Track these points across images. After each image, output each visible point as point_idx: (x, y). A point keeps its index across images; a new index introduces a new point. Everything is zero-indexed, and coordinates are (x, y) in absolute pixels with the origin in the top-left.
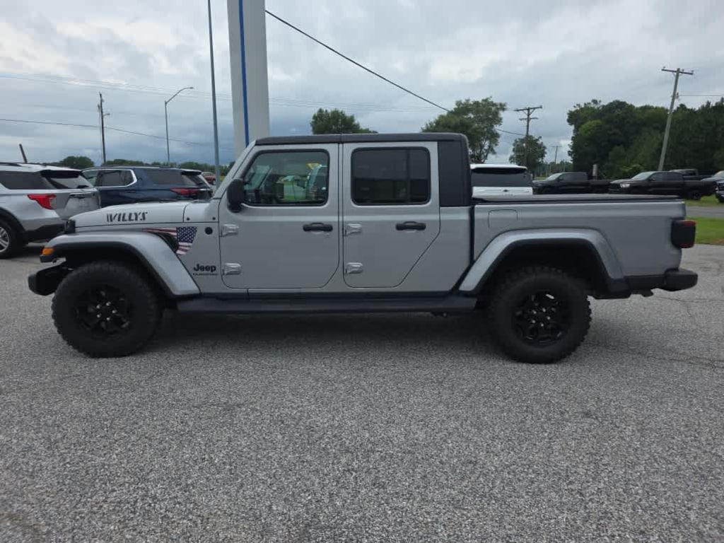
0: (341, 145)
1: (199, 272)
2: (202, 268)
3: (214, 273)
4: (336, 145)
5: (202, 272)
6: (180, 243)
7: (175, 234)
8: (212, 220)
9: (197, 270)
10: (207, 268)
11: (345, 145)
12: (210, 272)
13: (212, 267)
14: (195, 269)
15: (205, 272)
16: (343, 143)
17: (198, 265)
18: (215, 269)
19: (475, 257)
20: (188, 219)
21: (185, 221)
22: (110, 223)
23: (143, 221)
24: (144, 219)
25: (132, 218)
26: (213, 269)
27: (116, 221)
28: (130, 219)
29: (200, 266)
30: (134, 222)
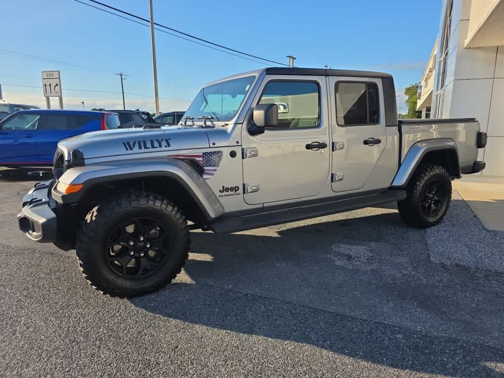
0: (327, 77)
1: (225, 193)
2: (227, 190)
3: (237, 192)
4: (324, 77)
5: (227, 193)
6: (206, 168)
7: (201, 159)
8: (236, 144)
9: (223, 192)
10: (232, 189)
11: (330, 77)
12: (233, 192)
13: (236, 187)
14: (220, 191)
15: (230, 193)
16: (328, 75)
17: (223, 187)
18: (238, 189)
19: (402, 162)
20: (214, 144)
21: (212, 145)
22: (130, 152)
23: (168, 148)
24: (169, 145)
25: (155, 146)
26: (237, 189)
27: (136, 149)
28: (153, 147)
29: (225, 187)
30: (159, 149)
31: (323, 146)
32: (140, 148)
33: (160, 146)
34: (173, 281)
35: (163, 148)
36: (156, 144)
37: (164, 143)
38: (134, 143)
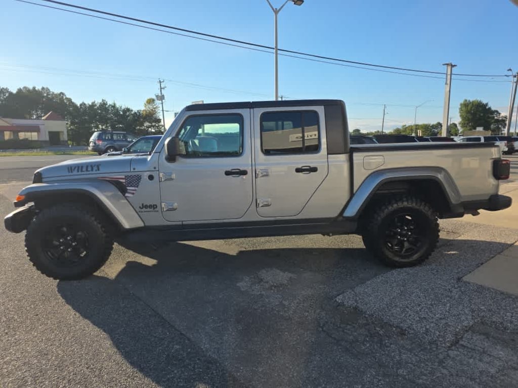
0: (252, 110)
1: (144, 209)
2: (146, 207)
3: (156, 210)
4: (248, 110)
5: (146, 210)
6: (128, 188)
7: (124, 181)
8: (154, 170)
9: (142, 208)
10: (150, 206)
12: (152, 209)
13: (154, 205)
14: (140, 207)
15: (148, 209)
16: (253, 108)
17: (143, 204)
18: (157, 207)
19: (355, 191)
20: (134, 169)
21: (132, 170)
22: (70, 174)
23: (98, 172)
24: (99, 170)
25: (89, 170)
26: (155, 206)
27: (75, 172)
28: (87, 170)
29: (144, 205)
30: (91, 172)
31: (244, 173)
32: (78, 171)
33: (92, 170)
34: (95, 274)
35: (94, 172)
36: (89, 169)
37: (95, 168)
38: (75, 168)
